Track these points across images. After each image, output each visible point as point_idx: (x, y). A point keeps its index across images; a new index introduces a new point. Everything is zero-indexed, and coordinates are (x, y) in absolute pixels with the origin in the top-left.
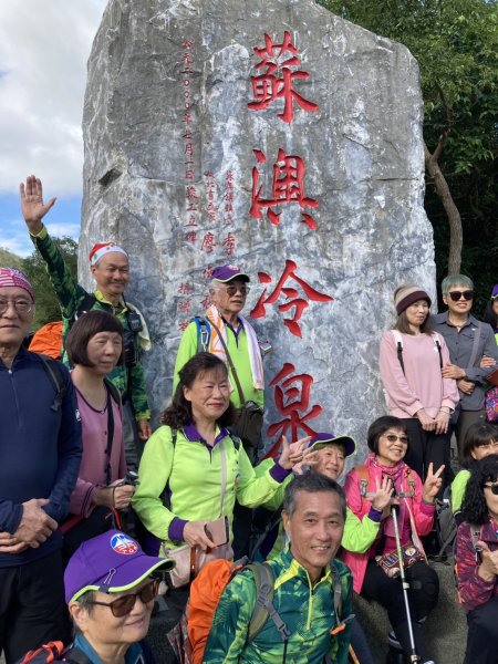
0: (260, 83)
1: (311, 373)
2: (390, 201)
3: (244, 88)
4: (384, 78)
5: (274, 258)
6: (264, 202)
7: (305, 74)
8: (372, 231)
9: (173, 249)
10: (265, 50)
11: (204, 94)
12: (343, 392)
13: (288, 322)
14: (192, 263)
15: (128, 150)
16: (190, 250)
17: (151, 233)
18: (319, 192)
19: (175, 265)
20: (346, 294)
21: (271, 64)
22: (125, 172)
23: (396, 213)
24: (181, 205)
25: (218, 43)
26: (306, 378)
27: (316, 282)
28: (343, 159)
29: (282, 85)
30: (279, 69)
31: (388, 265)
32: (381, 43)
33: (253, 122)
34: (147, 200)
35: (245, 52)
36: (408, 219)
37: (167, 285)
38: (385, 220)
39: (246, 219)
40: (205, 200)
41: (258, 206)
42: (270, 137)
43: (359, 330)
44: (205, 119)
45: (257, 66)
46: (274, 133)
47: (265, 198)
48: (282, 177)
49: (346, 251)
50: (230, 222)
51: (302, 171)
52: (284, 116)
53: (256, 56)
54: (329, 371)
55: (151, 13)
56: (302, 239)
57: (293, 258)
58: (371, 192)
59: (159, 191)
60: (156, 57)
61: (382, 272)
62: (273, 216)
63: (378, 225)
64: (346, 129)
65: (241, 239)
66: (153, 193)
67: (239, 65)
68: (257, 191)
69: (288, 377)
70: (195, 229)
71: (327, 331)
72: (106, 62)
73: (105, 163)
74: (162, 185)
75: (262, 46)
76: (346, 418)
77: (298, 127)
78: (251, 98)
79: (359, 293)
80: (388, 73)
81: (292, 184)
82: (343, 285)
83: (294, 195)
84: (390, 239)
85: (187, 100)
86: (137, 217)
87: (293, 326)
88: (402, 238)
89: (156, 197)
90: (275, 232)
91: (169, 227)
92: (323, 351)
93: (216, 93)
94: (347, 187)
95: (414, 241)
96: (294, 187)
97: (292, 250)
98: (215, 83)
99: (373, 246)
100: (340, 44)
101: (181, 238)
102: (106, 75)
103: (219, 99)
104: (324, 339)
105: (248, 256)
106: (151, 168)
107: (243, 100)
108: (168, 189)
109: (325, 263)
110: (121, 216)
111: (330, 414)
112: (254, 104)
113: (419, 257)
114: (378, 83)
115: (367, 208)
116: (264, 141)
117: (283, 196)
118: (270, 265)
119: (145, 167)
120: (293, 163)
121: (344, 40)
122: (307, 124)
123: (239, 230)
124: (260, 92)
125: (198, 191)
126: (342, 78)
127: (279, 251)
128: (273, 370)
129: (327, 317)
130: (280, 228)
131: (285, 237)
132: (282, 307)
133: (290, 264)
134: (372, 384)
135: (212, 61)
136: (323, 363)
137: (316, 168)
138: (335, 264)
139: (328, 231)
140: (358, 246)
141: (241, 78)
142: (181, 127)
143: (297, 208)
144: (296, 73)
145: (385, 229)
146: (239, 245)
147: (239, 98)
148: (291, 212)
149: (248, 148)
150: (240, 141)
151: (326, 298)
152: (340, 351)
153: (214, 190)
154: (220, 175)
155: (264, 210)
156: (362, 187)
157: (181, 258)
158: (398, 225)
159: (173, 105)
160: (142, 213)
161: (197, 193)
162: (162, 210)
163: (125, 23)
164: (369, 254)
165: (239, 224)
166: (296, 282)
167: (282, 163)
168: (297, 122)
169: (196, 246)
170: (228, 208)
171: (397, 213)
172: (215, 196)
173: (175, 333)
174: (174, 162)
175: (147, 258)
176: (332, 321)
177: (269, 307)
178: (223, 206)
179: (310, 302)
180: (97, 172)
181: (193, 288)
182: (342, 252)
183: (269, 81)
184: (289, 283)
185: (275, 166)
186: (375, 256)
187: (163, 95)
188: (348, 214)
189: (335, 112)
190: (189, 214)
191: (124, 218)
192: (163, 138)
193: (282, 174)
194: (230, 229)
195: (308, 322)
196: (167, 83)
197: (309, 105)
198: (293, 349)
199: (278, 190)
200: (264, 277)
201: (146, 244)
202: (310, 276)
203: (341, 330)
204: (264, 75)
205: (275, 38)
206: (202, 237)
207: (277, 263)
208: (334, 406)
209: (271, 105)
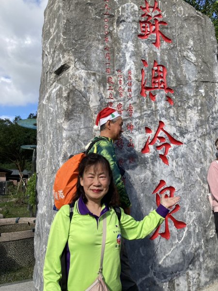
0: (144, 25)
1: (174, 186)
2: (206, 92)
3: (136, 27)
4: (201, 30)
5: (153, 119)
6: (147, 88)
7: (165, 23)
8: (199, 108)
10: (145, 8)
11: (115, 27)
12: (190, 196)
13: (161, 156)
15: (74, 53)
17: (88, 102)
18: (174, 85)
20: (189, 141)
21: (148, 16)
22: (72, 66)
24: (105, 86)
25: (123, 1)
26: (172, 189)
27: (174, 134)
28: (184, 69)
29: (154, 27)
30: (152, 19)
31: (207, 126)
32: (198, 14)
33: (141, 44)
34: (86, 82)
35: (136, 8)
36: (215, 103)
38: (205, 102)
39: (138, 97)
40: (117, 84)
41: (144, 90)
42: (149, 54)
43: (195, 161)
44: (116, 40)
45: (143, 16)
46: (151, 52)
47: (148, 86)
48: (156, 76)
49: (188, 118)
50: (130, 98)
51: (165, 73)
52: (155, 44)
53: (141, 10)
54: (183, 184)
56: (167, 109)
57: (163, 120)
58: (198, 87)
59: (93, 78)
60: (90, 4)
61: (205, 130)
62: (152, 96)
63: (202, 105)
64: (185, 53)
65: (136, 108)
66: (89, 78)
67: (134, 14)
68: (144, 82)
69: (162, 188)
70: (112, 101)
71: (181, 161)
72: (61, 4)
73: (60, 60)
74: (94, 74)
75: (144, 6)
76: (192, 211)
77: (163, 50)
78: (140, 32)
79: (195, 141)
80: (202, 28)
81: (161, 80)
82: (188, 136)
83: (162, 86)
84: (208, 113)
85: (106, 30)
86: (80, 92)
87: (164, 158)
88: (213, 113)
89: (91, 81)
90: (153, 105)
91: (98, 98)
92: (179, 173)
93: (122, 27)
94: (187, 84)
96: (162, 81)
97: (162, 116)
98: (121, 22)
99: (200, 116)
100: (181, 11)
101: (105, 106)
102: (61, 11)
103: (123, 30)
104: (180, 166)
105: (140, 118)
106: (87, 65)
107: (135, 33)
108: (98, 77)
109: (178, 123)
110: (71, 91)
111: (184, 209)
112: (140, 36)
114: (198, 32)
115: (196, 96)
116: (147, 55)
117: (157, 86)
118: (151, 123)
119: (84, 64)
120: (161, 69)
121: (182, 9)
122: (166, 49)
123: (135, 103)
124: (143, 29)
125: (113, 79)
126: (182, 28)
127: (156, 116)
128: (154, 184)
129: (180, 154)
130: (156, 103)
131: (158, 108)
132: (158, 147)
133: (161, 123)
134: (203, 191)
135: (120, 9)
136: (179, 180)
137: (172, 72)
138: (183, 124)
139: (179, 107)
140: (193, 115)
141: (134, 21)
142: (103, 43)
143: (164, 92)
144: (161, 22)
145: (205, 108)
146: (135, 111)
147: (134, 31)
148: (161, 94)
149: (139, 58)
150: (135, 54)
151: (179, 143)
152: (187, 173)
153: (122, 79)
154: (125, 71)
156: (193, 84)
158: (211, 105)
159: (99, 31)
160: (83, 90)
161: (113, 80)
162: (94, 88)
164: (199, 120)
165: (135, 100)
166: (164, 134)
167: (156, 68)
168: (162, 48)
170: (129, 90)
171: (210, 99)
172: (123, 82)
174: (100, 63)
175: (85, 116)
176: (183, 156)
177: (151, 147)
178: (126, 89)
179: (172, 145)
180: (53, 67)
182: (186, 118)
183: (148, 25)
184: (161, 134)
185: (153, 69)
186: (201, 121)
187: (93, 25)
188: (188, 98)
189: (180, 44)
190: (108, 92)
191: (73, 92)
192: (94, 49)
193: (156, 74)
194: (130, 102)
195: (171, 156)
196: (96, 19)
197: (167, 39)
198: (164, 172)
199: (154, 83)
200: (148, 130)
201: (86, 107)
202: (171, 130)
203: (187, 161)
204: (146, 21)
205: (150, 3)
206: (116, 105)
207: (155, 122)
208: (186, 205)
209: (149, 37)
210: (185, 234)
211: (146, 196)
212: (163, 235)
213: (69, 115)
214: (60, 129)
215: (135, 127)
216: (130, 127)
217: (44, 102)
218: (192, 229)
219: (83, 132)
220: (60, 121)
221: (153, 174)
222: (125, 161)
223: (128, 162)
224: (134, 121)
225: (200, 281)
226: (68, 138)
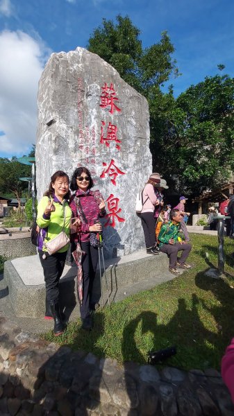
0: (104, 99)
1: (119, 198)
2: (141, 145)
3: (98, 99)
4: (140, 106)
5: (108, 158)
6: (105, 139)
7: (117, 99)
8: (136, 153)
9: (75, 151)
10: (105, 88)
11: (85, 98)
12: (128, 204)
13: (112, 180)
14: (81, 157)
15: (59, 113)
16: (81, 152)
17: (68, 144)
18: (121, 138)
19: (76, 156)
20: (129, 173)
21: (107, 93)
22: (58, 121)
23: (143, 149)
24: (78, 136)
25: (90, 82)
26: (117, 199)
27: (120, 168)
28: (128, 129)
29: (110, 101)
30: (109, 96)
31: (140, 165)
32: (138, 95)
33: (101, 111)
34: (66, 132)
35: (99, 87)
36: (145, 151)
37: (73, 163)
38: (140, 150)
39: (99, 144)
40: (86, 135)
41: (103, 140)
42: (106, 117)
43: (132, 185)
44: (86, 107)
45: (103, 93)
46: (108, 116)
50: (94, 144)
51: (116, 131)
52: (111, 111)
53: (102, 89)
54: (124, 197)
55: (67, 67)
56: (116, 153)
57: (114, 159)
58: (136, 141)
59: (71, 129)
60: (69, 82)
61: (139, 167)
62: (107, 144)
63: (138, 152)
64: (129, 119)
65: (97, 150)
67: (97, 91)
68: (103, 135)
69: (112, 199)
70: (83, 145)
71: (124, 184)
72: (50, 80)
73: (50, 117)
74: (72, 127)
76: (128, 213)
77: (115, 116)
78: (101, 103)
79: (132, 173)
80: (141, 104)
81: (113, 134)
82: (128, 170)
83: (114, 138)
84: (141, 157)
85: (79, 99)
86: (63, 138)
87: (113, 182)
88: (144, 157)
89: (69, 131)
91: (74, 143)
92: (122, 191)
93: (89, 99)
94: (129, 138)
95: (147, 158)
96: (114, 136)
97: (113, 156)
98: (89, 95)
99: (136, 158)
101: (78, 148)
102: (50, 85)
103: (90, 101)
104: (123, 187)
105: (100, 156)
106: (67, 121)
107: (98, 103)
108: (74, 129)
109: (123, 162)
111: (124, 211)
112: (101, 105)
113: (148, 164)
114: (138, 107)
115: (135, 146)
117: (110, 138)
118: (106, 160)
119: (65, 120)
120: (113, 127)
121: (129, 91)
122: (118, 116)
123: (97, 147)
124: (103, 102)
125: (84, 132)
126: (128, 103)
127: (109, 156)
128: (107, 196)
129: (123, 180)
130: (109, 148)
131: (111, 152)
132: (110, 175)
133: (113, 161)
135: (88, 87)
136: (122, 195)
137: (120, 130)
138: (126, 162)
139: (124, 152)
140: (132, 158)
141: (97, 96)
142: (77, 108)
143: (115, 142)
144: (115, 98)
145: (139, 154)
146: (97, 152)
148: (113, 143)
149: (100, 120)
150: (97, 117)
151: (123, 173)
152: (127, 191)
153: (89, 132)
154: (91, 127)
155: (105, 142)
156: (133, 139)
157: (78, 154)
158: (143, 153)
159: (75, 100)
160: (64, 136)
162: (71, 136)
163: (57, 68)
164: (135, 161)
165: (97, 145)
166: (114, 167)
167: (110, 127)
168: (115, 114)
169: (83, 150)
170: (93, 139)
172: (89, 134)
174: (75, 120)
175: (66, 153)
176: (125, 181)
177: (106, 174)
179: (118, 174)
180: (46, 120)
181: (82, 165)
182: (128, 159)
183: (106, 99)
184: (112, 167)
185: (108, 128)
186: (137, 161)
187: (71, 96)
188: (130, 147)
189: (126, 113)
190: (80, 139)
191: (58, 137)
192: (71, 111)
193: (110, 131)
194: (94, 146)
195: (118, 181)
196: (73, 92)
197: (118, 109)
198: (113, 189)
199: (109, 136)
200: (104, 164)
201: (66, 148)
202: (119, 166)
203: (127, 184)
204: (105, 97)
205: (108, 85)
206: (85, 147)
207: (109, 160)
208: (125, 209)
209: (107, 107)
210: (124, 225)
212: (111, 225)
213: (56, 152)
214: (51, 160)
215: (96, 162)
216: (93, 162)
217: (40, 143)
218: (128, 223)
219: (65, 163)
220: (51, 155)
221: (107, 190)
224: (96, 158)
225: (131, 250)
226: (56, 166)
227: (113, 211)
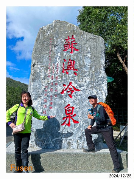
0: (66, 46)
1: (74, 106)
2: (95, 70)
3: (62, 47)
5: (67, 81)
6: (65, 70)
7: (76, 43)
8: (91, 76)
9: (44, 79)
11: (54, 48)
12: (82, 111)
13: (69, 95)
14: (48, 82)
15: (37, 60)
16: (48, 79)
17: (40, 76)
18: (78, 68)
19: (44, 82)
20: (84, 90)
22: (36, 64)
23: (97, 72)
24: (47, 70)
25: (57, 38)
26: (73, 108)
27: (76, 87)
28: (85, 60)
29: (71, 46)
30: (70, 43)
31: (95, 84)
32: (95, 36)
33: (64, 54)
35: (63, 40)
36: (100, 74)
37: (43, 86)
38: (94, 74)
39: (61, 73)
40: (52, 69)
43: (86, 98)
44: (54, 53)
45: (66, 42)
46: (69, 56)
49: (84, 80)
50: (57, 73)
51: (74, 63)
52: (71, 52)
54: (79, 106)
55: (44, 34)
56: (73, 77)
57: (71, 81)
58: (91, 68)
59: (43, 67)
60: (44, 42)
61: (93, 85)
62: (67, 73)
63: (92, 75)
64: (85, 54)
66: (41, 68)
67: (62, 42)
68: (64, 67)
69: (68, 107)
70: (50, 75)
71: (79, 97)
73: (33, 62)
74: (43, 66)
75: (67, 38)
76: (82, 117)
78: (64, 49)
79: (87, 89)
80: (96, 42)
81: (72, 66)
82: (83, 88)
84: (95, 78)
85: (50, 50)
88: (98, 78)
89: (42, 69)
90: (67, 76)
91: (44, 74)
92: (77, 101)
94: (85, 67)
95: (101, 78)
98: (56, 46)
99: (91, 79)
100: (85, 37)
101: (46, 77)
103: (57, 49)
104: (78, 99)
105: (60, 81)
106: (42, 63)
109: (79, 83)
110: (35, 72)
111: (78, 116)
112: (64, 50)
113: (103, 82)
114: (94, 45)
115: (90, 71)
116: (66, 57)
117: (70, 69)
118: (66, 83)
119: (40, 63)
121: (86, 36)
122: (76, 54)
123: (59, 75)
126: (85, 44)
128: (65, 105)
129: (79, 94)
130: (69, 75)
131: (70, 77)
132: (68, 92)
133: (71, 83)
135: (56, 42)
136: (77, 104)
137: (78, 63)
138: (81, 83)
139: (80, 76)
140: (87, 79)
141: (62, 45)
142: (48, 55)
143: (73, 71)
144: (74, 43)
145: (94, 76)
146: (59, 78)
147: (61, 49)
148: (71, 72)
149: (63, 59)
150: (61, 57)
151: (79, 90)
152: (81, 102)
154: (56, 64)
155: (65, 71)
156: (89, 67)
157: (46, 81)
158: (97, 75)
159: (47, 51)
160: (39, 72)
161: (51, 68)
162: (43, 71)
163: (39, 36)
164: (90, 81)
166: (72, 86)
167: (70, 62)
168: (74, 53)
170: (57, 71)
172: (54, 68)
173: (44, 96)
174: (47, 62)
175: (39, 81)
176: (80, 95)
177: (65, 92)
178: (56, 70)
179: (75, 91)
181: (48, 87)
182: (83, 80)
184: (70, 87)
185: (68, 62)
187: (45, 49)
188: (85, 72)
189: (83, 51)
190: (49, 72)
192: (45, 57)
193: (70, 64)
194: (57, 75)
195: (74, 95)
196: (46, 47)
197: (77, 50)
198: (70, 101)
199: (69, 67)
200: (64, 85)
201: (39, 78)
202: (75, 85)
203: (82, 97)
204: (67, 44)
205: (70, 37)
206: (51, 76)
207: (67, 82)
208: (79, 114)
209: (68, 50)
210: (78, 126)
211: (61, 109)
212: (67, 124)
213: (33, 80)
214: (31, 85)
215: (58, 84)
216: (56, 84)
218: (82, 124)
219: (38, 86)
220: (31, 82)
221: (65, 101)
222: (53, 96)
223: (54, 97)
224: (58, 82)
225: (84, 145)
226: (33, 88)
227: (69, 116)
